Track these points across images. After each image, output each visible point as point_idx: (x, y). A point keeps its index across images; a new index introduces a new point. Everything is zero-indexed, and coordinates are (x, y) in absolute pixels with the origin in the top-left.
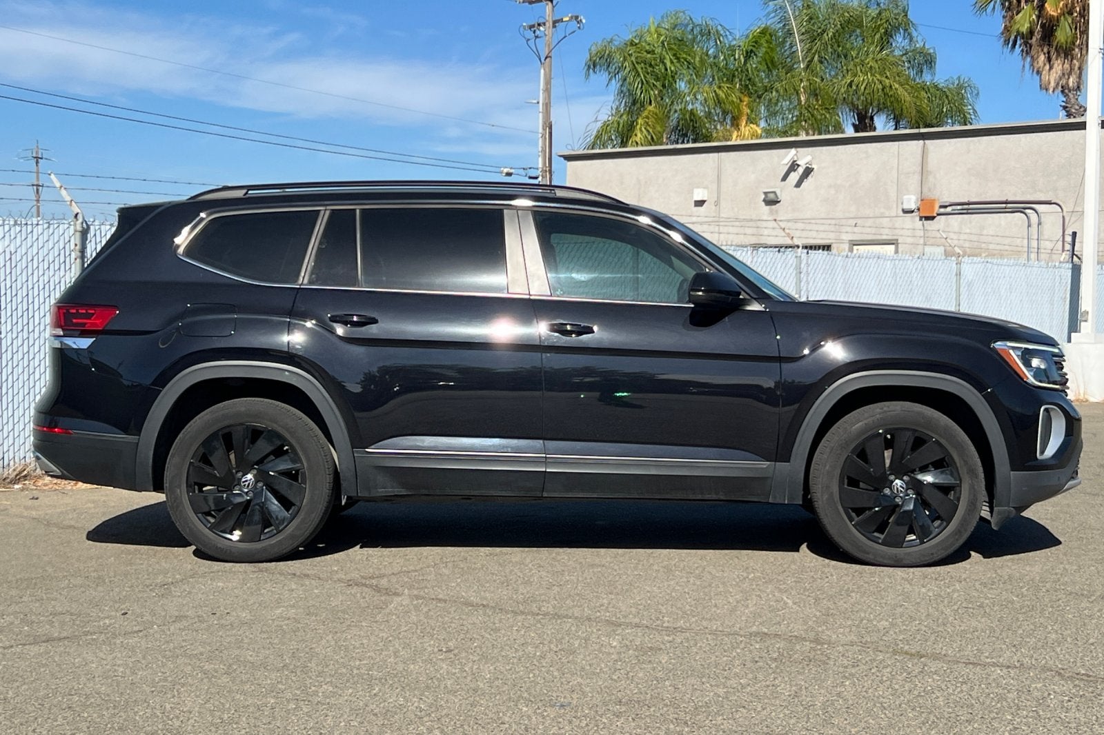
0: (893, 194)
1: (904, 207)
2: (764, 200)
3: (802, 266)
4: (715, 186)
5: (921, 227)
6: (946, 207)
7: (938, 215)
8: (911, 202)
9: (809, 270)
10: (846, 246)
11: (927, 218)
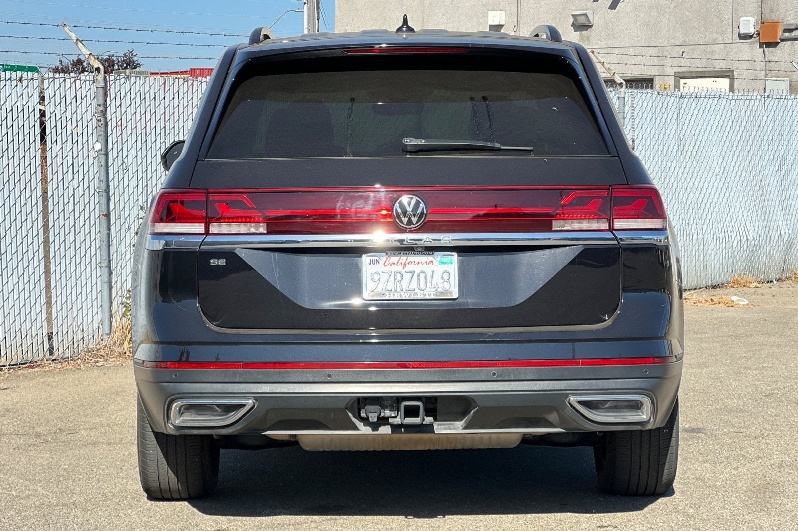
0: (727, 16)
1: (741, 32)
2: (573, 25)
3: (626, 110)
4: (514, 8)
5: (761, 58)
6: (791, 31)
7: (782, 40)
8: (749, 25)
9: (635, 115)
10: (671, 81)
11: (769, 45)
